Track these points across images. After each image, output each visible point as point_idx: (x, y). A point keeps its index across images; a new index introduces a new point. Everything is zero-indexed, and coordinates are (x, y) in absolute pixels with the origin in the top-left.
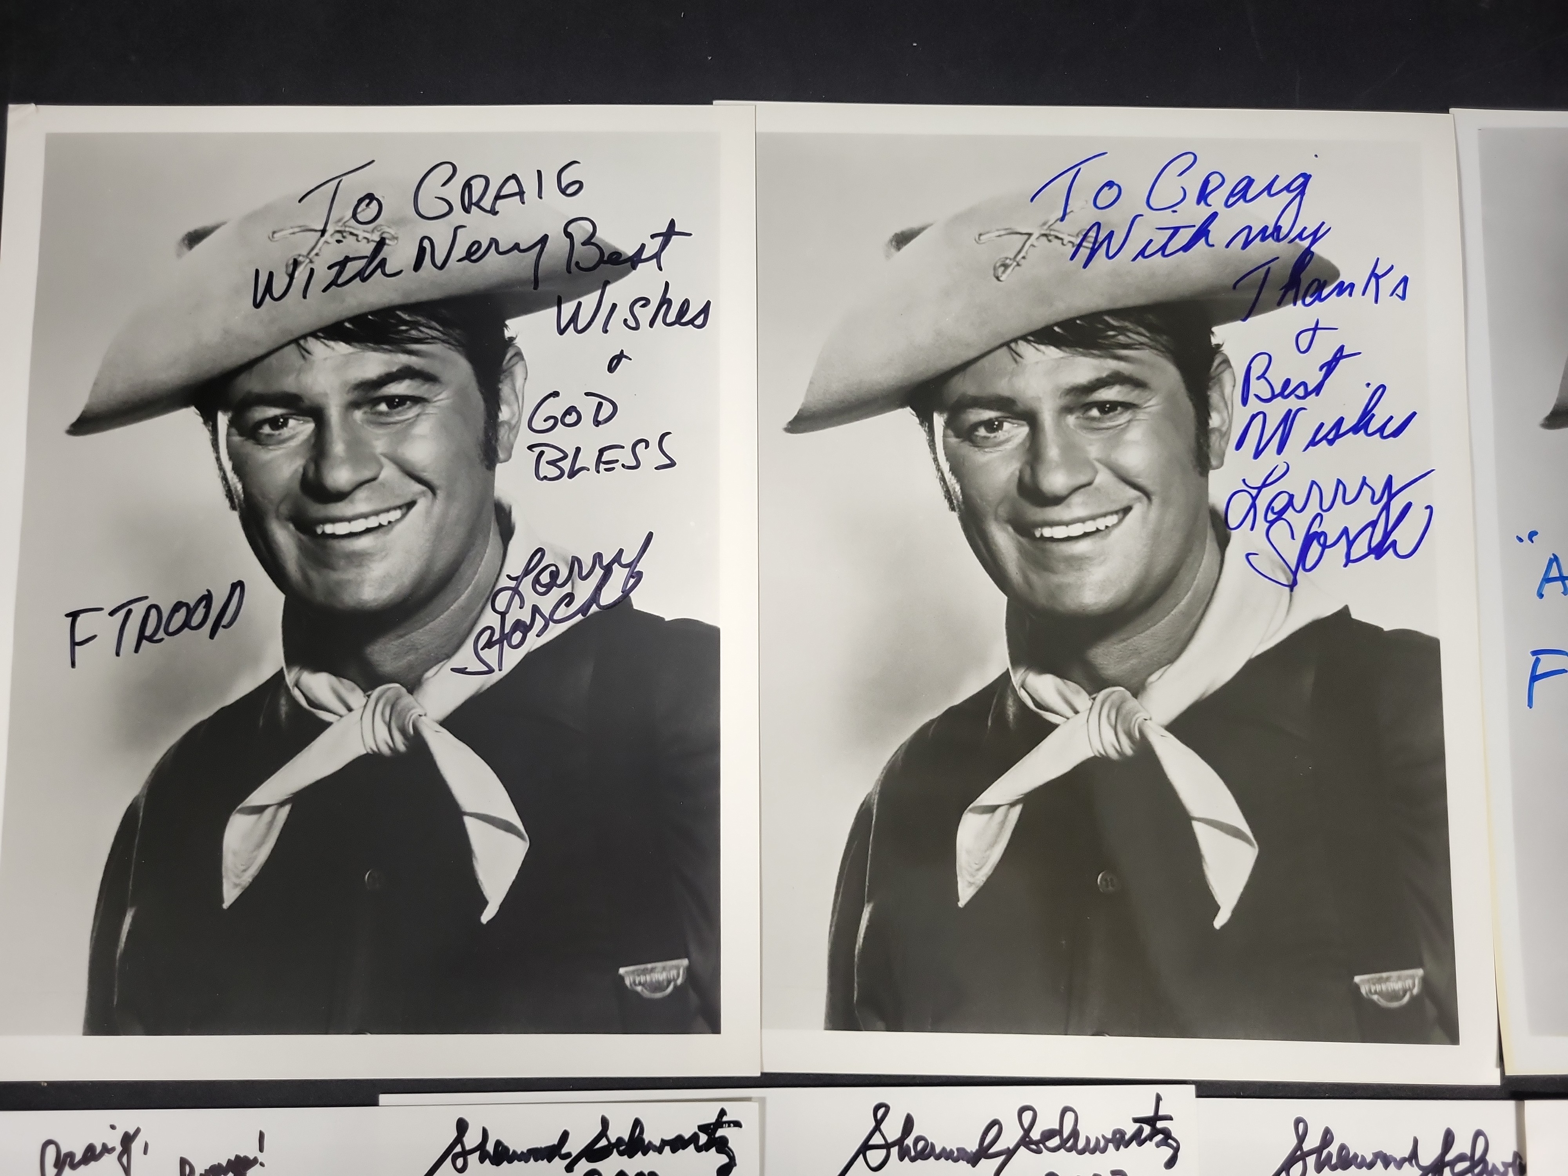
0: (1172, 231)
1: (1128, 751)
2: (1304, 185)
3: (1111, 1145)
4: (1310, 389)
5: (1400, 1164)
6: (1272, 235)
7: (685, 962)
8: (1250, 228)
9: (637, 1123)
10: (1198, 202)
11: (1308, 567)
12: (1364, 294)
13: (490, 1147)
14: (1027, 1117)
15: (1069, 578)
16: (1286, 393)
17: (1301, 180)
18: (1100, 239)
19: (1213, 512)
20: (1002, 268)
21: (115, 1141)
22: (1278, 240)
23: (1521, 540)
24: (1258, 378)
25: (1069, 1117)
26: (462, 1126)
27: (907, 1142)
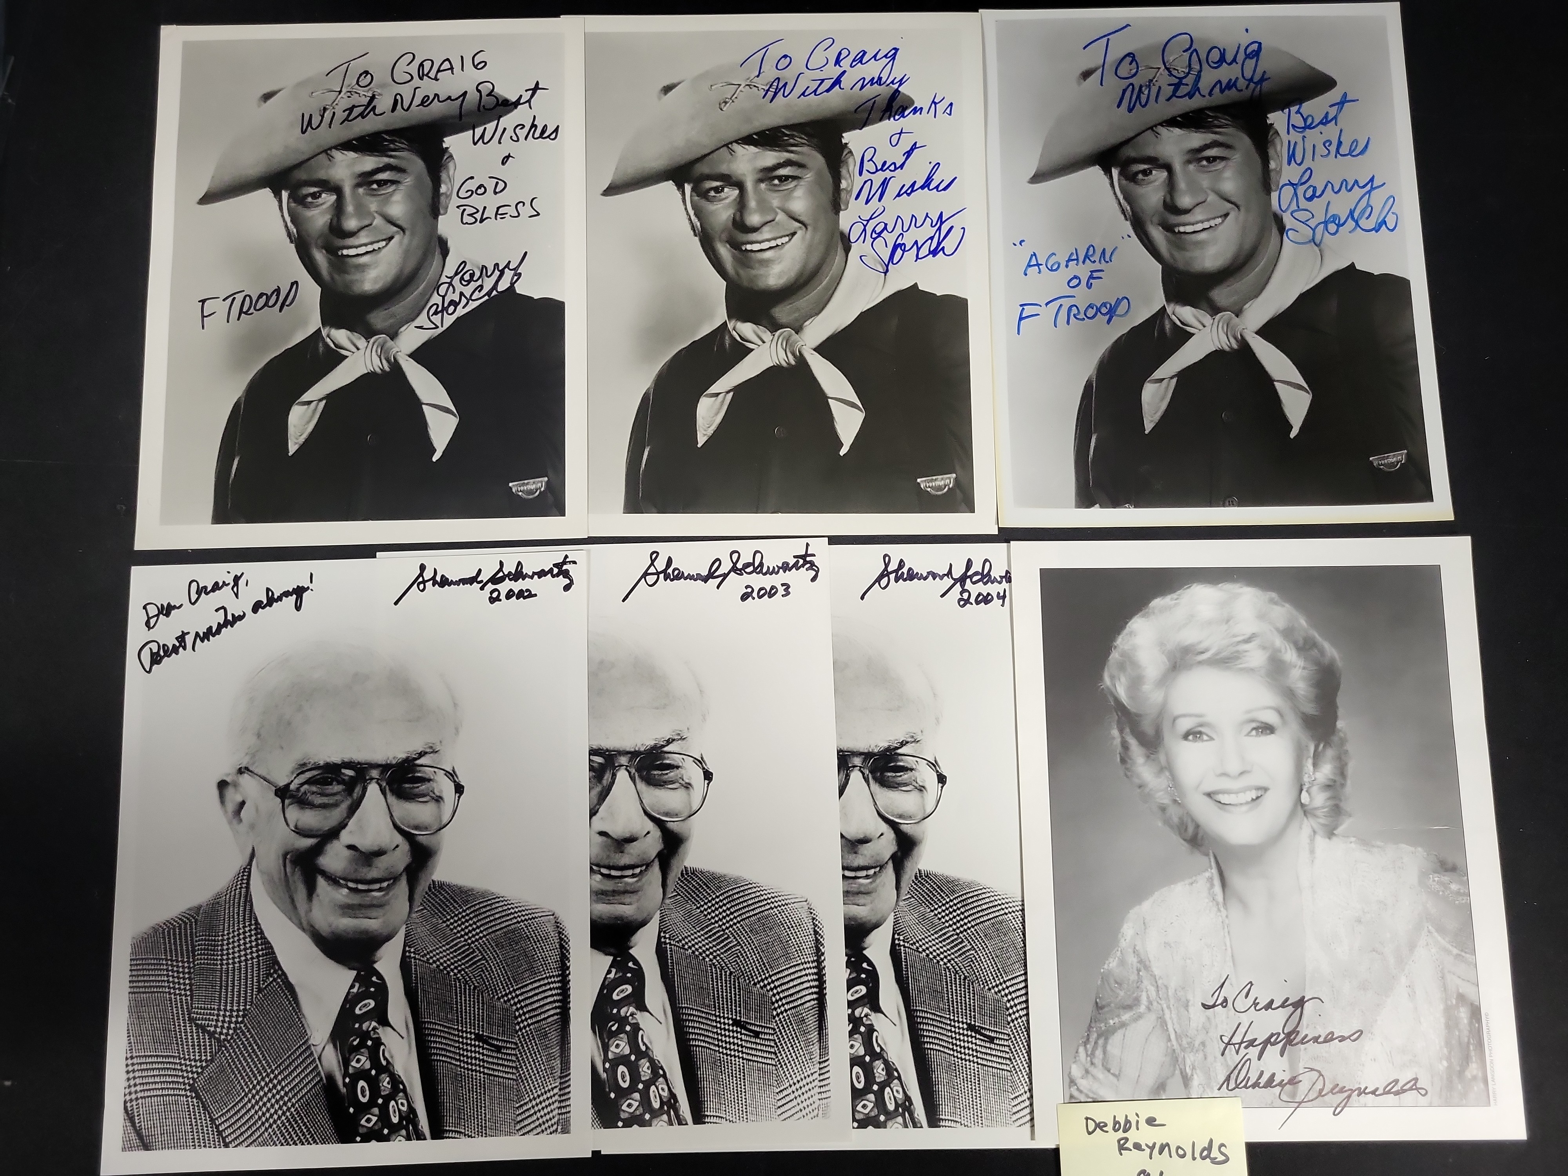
0: (820, 82)
1: (792, 362)
2: (895, 54)
3: (781, 570)
4: (897, 166)
5: (941, 578)
6: (877, 82)
7: (546, 479)
8: (864, 79)
9: (519, 563)
10: (835, 65)
11: (895, 262)
12: (928, 113)
13: (438, 578)
14: (735, 556)
15: (761, 271)
16: (884, 168)
17: (893, 51)
18: (779, 87)
19: (842, 234)
20: (724, 104)
21: (230, 580)
22: (880, 85)
23: (1015, 245)
24: (868, 161)
25: (758, 556)
26: (423, 568)
27: (668, 571)
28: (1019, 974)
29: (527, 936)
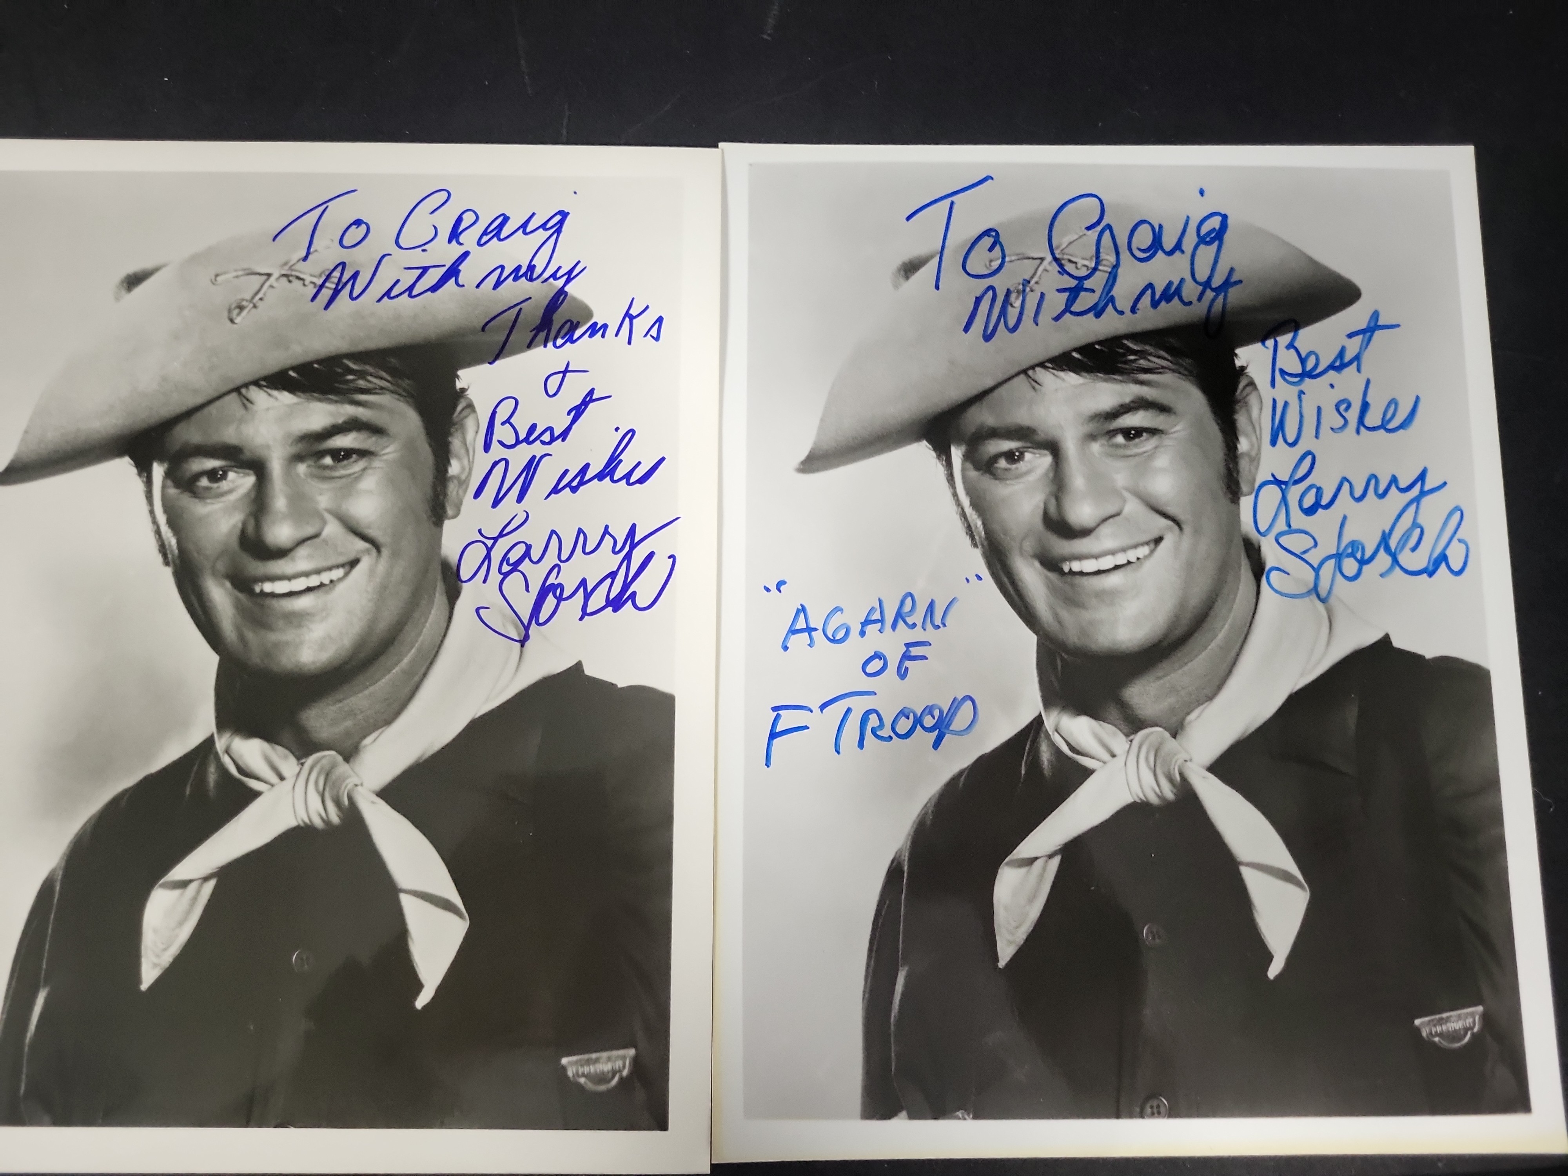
0: (420, 271)
1: (335, 817)
2: (561, 223)
4: (556, 434)
6: (525, 274)
8: (502, 267)
10: (450, 241)
11: (541, 620)
12: (617, 335)
15: (287, 636)
16: (531, 439)
17: (558, 218)
18: (344, 279)
19: (445, 565)
20: (237, 311)
22: (531, 280)
23: (768, 590)
24: (503, 423)
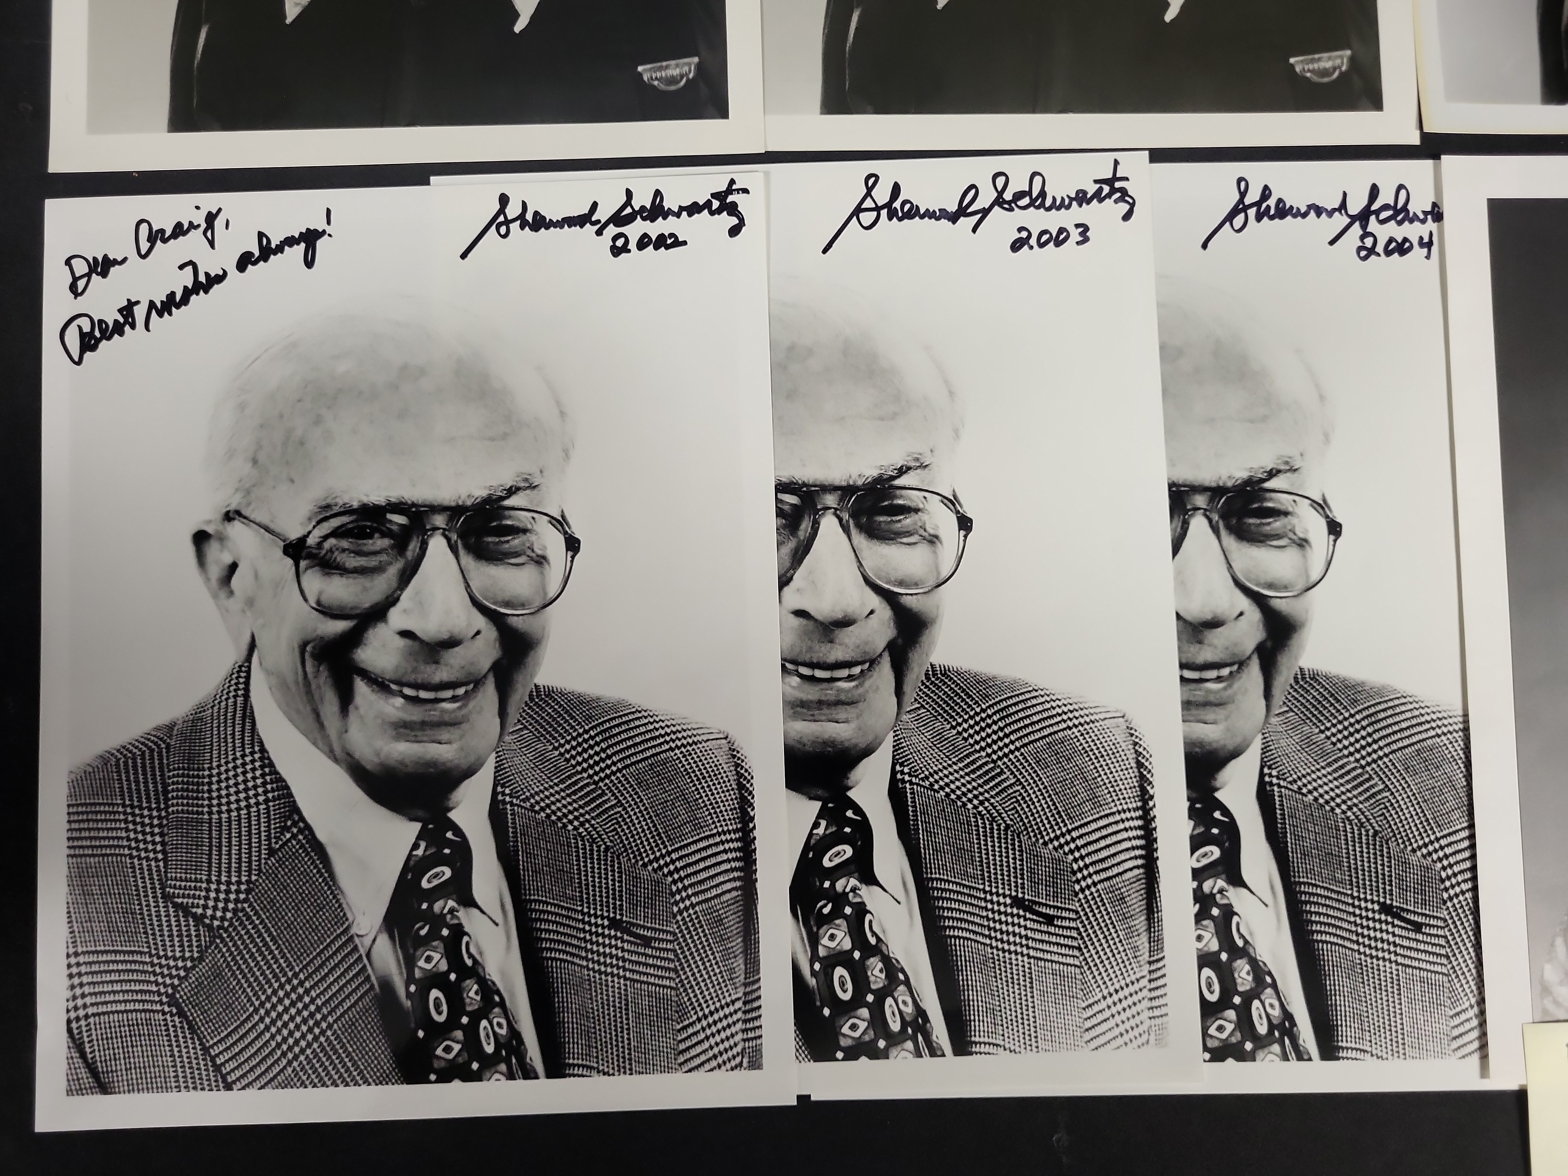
3: (1074, 203)
5: (1330, 213)
7: (696, 60)
9: (658, 193)
13: (529, 217)
14: (1000, 181)
21: (200, 219)
25: (1038, 180)
26: (504, 200)
27: (894, 205)
28: (1459, 827)
29: (686, 770)
